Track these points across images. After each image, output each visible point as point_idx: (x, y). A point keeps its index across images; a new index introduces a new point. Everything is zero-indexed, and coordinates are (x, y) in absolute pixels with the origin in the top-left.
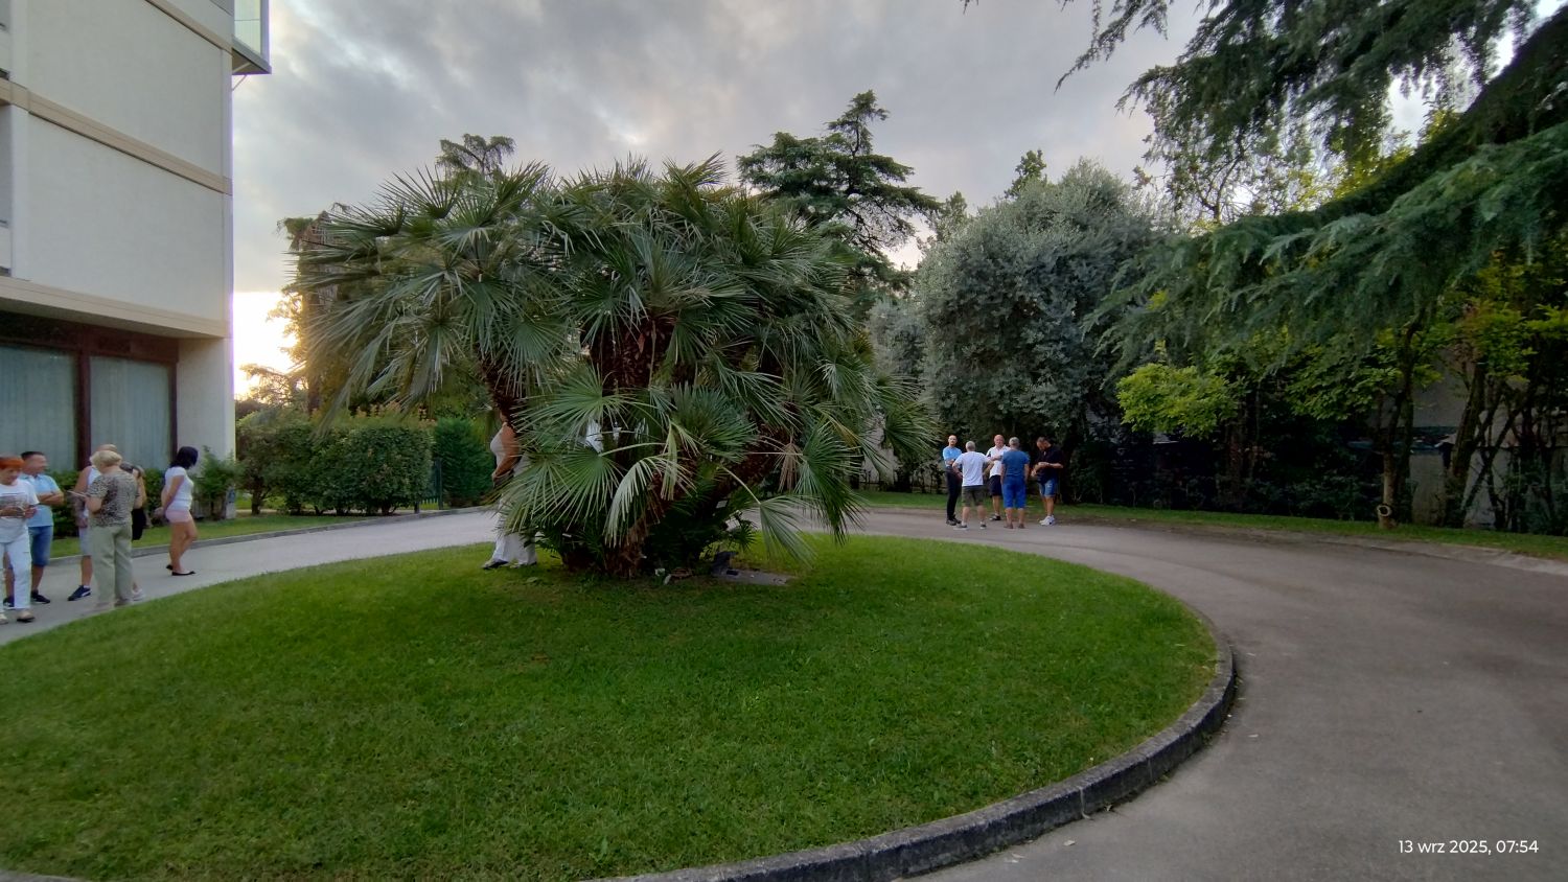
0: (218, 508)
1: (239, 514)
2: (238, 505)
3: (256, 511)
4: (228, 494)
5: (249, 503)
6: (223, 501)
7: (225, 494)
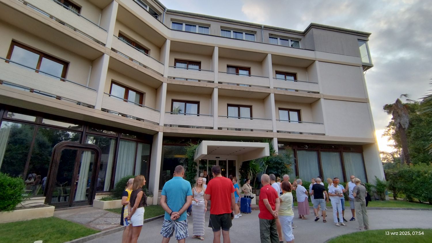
0: (383, 197)
1: (390, 199)
2: (389, 196)
3: (395, 199)
4: (385, 192)
5: (392, 196)
6: (384, 194)
7: (384, 192)
